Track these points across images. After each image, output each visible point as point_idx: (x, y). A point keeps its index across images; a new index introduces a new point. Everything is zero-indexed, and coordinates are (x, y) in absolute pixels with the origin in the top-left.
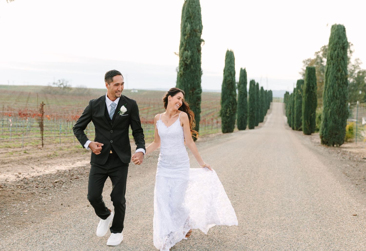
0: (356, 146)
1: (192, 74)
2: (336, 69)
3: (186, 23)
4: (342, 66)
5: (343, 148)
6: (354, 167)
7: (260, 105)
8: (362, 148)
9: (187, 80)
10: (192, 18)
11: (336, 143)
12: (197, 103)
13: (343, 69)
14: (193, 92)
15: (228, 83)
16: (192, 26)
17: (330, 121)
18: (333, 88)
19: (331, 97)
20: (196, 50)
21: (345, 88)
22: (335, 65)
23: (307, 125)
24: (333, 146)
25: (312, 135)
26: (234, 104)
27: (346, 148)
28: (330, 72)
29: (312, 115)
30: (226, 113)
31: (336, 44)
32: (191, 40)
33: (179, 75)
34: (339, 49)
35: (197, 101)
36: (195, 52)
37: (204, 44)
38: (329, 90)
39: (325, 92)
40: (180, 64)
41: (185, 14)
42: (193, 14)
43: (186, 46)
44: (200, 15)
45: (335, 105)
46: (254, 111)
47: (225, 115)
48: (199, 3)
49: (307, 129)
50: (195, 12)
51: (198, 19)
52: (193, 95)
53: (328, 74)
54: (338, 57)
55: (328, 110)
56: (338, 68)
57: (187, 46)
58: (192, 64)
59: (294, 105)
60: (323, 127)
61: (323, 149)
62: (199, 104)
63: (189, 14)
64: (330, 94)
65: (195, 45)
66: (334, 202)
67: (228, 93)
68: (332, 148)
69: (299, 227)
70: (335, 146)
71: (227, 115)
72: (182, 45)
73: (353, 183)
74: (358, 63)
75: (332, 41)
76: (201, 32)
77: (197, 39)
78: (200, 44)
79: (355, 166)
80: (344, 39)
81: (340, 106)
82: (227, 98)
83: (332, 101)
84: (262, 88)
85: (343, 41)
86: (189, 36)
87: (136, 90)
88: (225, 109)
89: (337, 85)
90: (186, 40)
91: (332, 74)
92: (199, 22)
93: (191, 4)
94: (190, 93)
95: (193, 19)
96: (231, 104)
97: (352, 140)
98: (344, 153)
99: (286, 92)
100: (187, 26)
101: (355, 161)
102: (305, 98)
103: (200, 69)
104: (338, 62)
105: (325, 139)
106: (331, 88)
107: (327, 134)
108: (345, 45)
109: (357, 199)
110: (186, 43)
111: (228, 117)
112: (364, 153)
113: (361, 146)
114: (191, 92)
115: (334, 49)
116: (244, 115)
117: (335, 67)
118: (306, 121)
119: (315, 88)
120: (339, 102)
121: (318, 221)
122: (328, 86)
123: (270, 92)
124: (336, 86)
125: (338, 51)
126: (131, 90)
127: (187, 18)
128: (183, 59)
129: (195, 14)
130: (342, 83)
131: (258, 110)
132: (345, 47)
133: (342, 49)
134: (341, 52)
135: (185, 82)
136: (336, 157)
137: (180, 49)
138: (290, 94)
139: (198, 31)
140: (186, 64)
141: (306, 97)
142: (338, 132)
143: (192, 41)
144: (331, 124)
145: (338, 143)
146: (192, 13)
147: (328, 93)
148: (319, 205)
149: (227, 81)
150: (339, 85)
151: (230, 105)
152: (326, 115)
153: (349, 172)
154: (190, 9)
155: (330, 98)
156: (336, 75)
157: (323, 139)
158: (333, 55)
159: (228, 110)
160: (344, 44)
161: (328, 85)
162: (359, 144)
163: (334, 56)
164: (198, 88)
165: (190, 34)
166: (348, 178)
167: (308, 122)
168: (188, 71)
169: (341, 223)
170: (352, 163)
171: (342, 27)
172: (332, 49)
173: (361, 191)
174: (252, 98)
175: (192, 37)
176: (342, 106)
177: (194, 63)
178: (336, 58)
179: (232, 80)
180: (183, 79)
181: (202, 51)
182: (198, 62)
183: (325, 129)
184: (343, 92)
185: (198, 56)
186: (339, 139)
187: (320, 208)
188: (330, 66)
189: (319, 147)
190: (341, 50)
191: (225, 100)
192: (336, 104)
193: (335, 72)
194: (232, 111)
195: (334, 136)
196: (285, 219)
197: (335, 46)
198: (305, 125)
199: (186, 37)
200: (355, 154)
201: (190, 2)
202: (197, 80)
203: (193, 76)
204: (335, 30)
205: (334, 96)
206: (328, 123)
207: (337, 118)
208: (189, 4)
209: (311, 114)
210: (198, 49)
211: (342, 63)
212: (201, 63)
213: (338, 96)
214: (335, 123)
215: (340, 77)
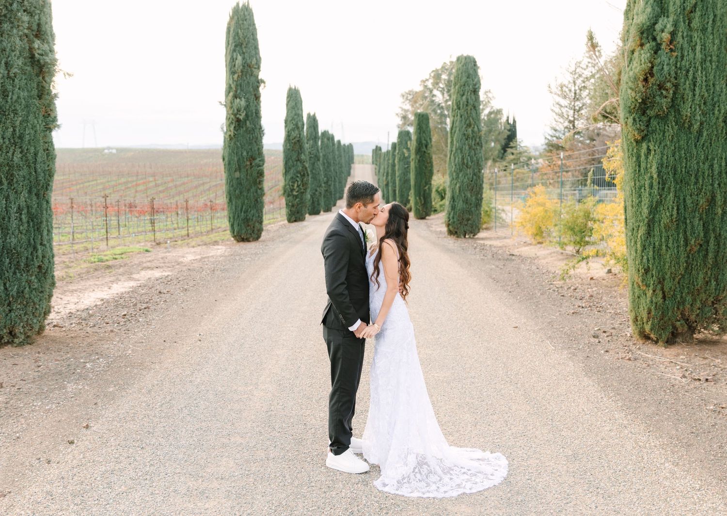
0: (497, 236)
1: (249, 136)
2: (465, 123)
3: (235, 54)
4: (473, 119)
5: (479, 239)
6: (501, 269)
7: (338, 171)
8: (505, 238)
9: (240, 144)
10: (243, 46)
11: (468, 232)
12: (258, 180)
13: (475, 122)
14: (251, 164)
15: (293, 141)
16: (244, 59)
17: (460, 200)
18: (461, 152)
19: (459, 165)
20: (253, 97)
21: (479, 151)
22: (463, 117)
23: (420, 204)
24: (465, 237)
25: (428, 219)
26: (304, 175)
27: (483, 239)
28: (456, 127)
29: (427, 188)
30: (292, 190)
31: (464, 85)
32: (244, 80)
33: (227, 137)
34: (469, 93)
35: (258, 177)
36: (252, 99)
37: (265, 86)
38: (456, 154)
39: (450, 158)
40: (228, 119)
41: (231, 39)
42: (245, 39)
43: (236, 91)
44: (255, 40)
45: (465, 177)
46: (330, 183)
47: (290, 193)
48: (253, 21)
49: (419, 210)
50: (248, 36)
51: (253, 48)
52: (251, 168)
53: (453, 131)
54: (467, 105)
55: (456, 184)
56: (468, 122)
57: (239, 91)
58: (248, 119)
59: (394, 171)
60: (450, 210)
61: (451, 242)
62: (261, 182)
63: (239, 38)
64: (458, 161)
65: (252, 89)
66: (488, 314)
67: (294, 157)
68: (464, 240)
69: (458, 344)
70: (467, 236)
71: (295, 193)
72: (229, 89)
73: (505, 291)
74: (487, 97)
75: (458, 80)
76: (259, 68)
77: (253, 79)
78: (258, 87)
79: (502, 267)
80: (475, 78)
81: (473, 178)
82: (293, 166)
83: (461, 171)
84: (339, 142)
85: (473, 81)
86: (240, 74)
87: (112, 149)
88: (291, 184)
89: (467, 147)
90: (236, 82)
91: (459, 130)
92: (255, 51)
93: (241, 22)
94: (246, 165)
95: (246, 47)
96: (299, 175)
97: (488, 226)
98: (483, 248)
99: (377, 147)
100: (236, 59)
101: (500, 259)
102: (415, 162)
103: (261, 128)
104: (467, 113)
105: (452, 227)
106: (459, 151)
107: (455, 220)
108: (477, 86)
109: (514, 309)
110: (237, 85)
111: (296, 197)
112: (509, 246)
113: (503, 235)
114: (248, 163)
115: (462, 93)
116: (316, 191)
117: (464, 121)
118: (418, 198)
119: (430, 146)
120: (471, 172)
121: (477, 336)
122: (454, 149)
123: (350, 147)
124: (465, 149)
125: (467, 95)
126: (104, 149)
127: (236, 46)
128: (234, 111)
129: (248, 38)
130: (475, 145)
131: (335, 181)
132: (477, 90)
133: (473, 94)
134: (471, 97)
135: (238, 148)
136: (475, 255)
137: (227, 96)
138: (384, 150)
139: (255, 66)
140: (238, 120)
141: (417, 161)
142: (470, 217)
143: (246, 82)
144: (460, 205)
145: (471, 232)
146: (243, 37)
147: (455, 158)
148: (473, 319)
149: (291, 138)
150: (470, 147)
151: (298, 177)
152: (453, 192)
153: (496, 276)
154: (240, 31)
155: (458, 167)
156: (465, 132)
157: (450, 227)
158: (459, 101)
159: (296, 185)
160: (475, 85)
161: (454, 147)
162: (501, 232)
163: (461, 104)
164: (259, 157)
165: (242, 72)
166: (498, 283)
167: (420, 199)
168: (242, 131)
169: (503, 337)
170: (497, 263)
171: (472, 60)
172: (458, 93)
173: (517, 300)
174: (325, 161)
175: (246, 76)
176: (475, 177)
177: (250, 118)
178: (465, 106)
179: (300, 137)
180: (235, 143)
181: (262, 99)
182: (257, 115)
183: (452, 213)
184: (477, 157)
185: (256, 106)
186: (472, 227)
187: (475, 323)
188: (456, 118)
189: (445, 239)
190: (471, 94)
191: (290, 168)
192: (467, 174)
193: (464, 128)
194: (301, 187)
195: (466, 223)
196: (439, 338)
197: (462, 88)
198: (416, 203)
199: (236, 76)
200: (498, 249)
201: (240, 19)
202: (257, 145)
203: (250, 138)
204: (462, 64)
205: (463, 163)
206: (456, 203)
207: (469, 195)
208: (237, 23)
209: (425, 186)
210: (255, 95)
211: (474, 114)
212: (261, 117)
213: (470, 163)
214: (467, 203)
215: (471, 135)
